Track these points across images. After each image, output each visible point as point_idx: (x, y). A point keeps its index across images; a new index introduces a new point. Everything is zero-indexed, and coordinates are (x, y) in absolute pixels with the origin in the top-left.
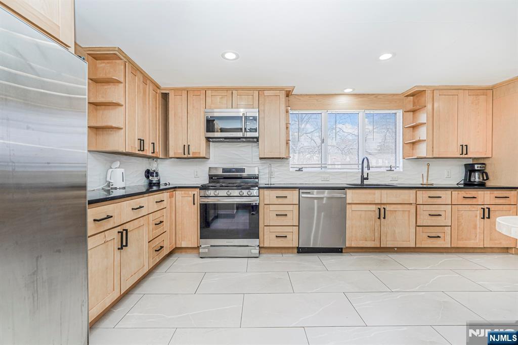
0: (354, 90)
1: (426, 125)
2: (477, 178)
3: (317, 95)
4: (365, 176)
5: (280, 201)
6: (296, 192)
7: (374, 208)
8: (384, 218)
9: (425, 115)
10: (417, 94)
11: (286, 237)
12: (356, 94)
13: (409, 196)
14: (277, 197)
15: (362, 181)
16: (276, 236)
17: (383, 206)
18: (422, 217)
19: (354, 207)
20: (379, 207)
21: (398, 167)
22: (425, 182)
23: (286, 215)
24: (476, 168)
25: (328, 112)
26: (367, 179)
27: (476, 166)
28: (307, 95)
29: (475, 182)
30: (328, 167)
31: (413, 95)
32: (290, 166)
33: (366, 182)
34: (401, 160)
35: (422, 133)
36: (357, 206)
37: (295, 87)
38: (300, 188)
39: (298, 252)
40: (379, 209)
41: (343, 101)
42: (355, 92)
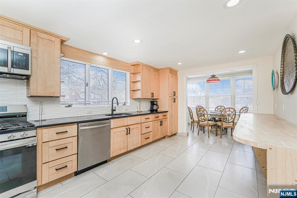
0: (109, 54)
1: (140, 82)
2: (155, 107)
3: (84, 50)
4: (114, 109)
5: (60, 136)
6: (75, 126)
7: (124, 128)
8: (129, 134)
9: (140, 77)
10: (135, 65)
11: (66, 166)
12: (108, 57)
13: (138, 119)
14: (57, 133)
15: (112, 112)
16: (56, 170)
17: (128, 127)
18: (143, 129)
19: (115, 130)
20: (126, 127)
21: (127, 103)
22: (139, 110)
23: (66, 147)
24: (155, 103)
25: (91, 65)
26: (115, 110)
27: (155, 102)
28: (75, 48)
29: (154, 109)
30: (92, 103)
31: (133, 65)
32: (61, 103)
33: (114, 113)
34: (129, 99)
35: (139, 86)
36: (116, 129)
37: (70, 39)
38: (78, 123)
39: (76, 175)
40: (127, 129)
41: (100, 59)
42: (110, 56)
